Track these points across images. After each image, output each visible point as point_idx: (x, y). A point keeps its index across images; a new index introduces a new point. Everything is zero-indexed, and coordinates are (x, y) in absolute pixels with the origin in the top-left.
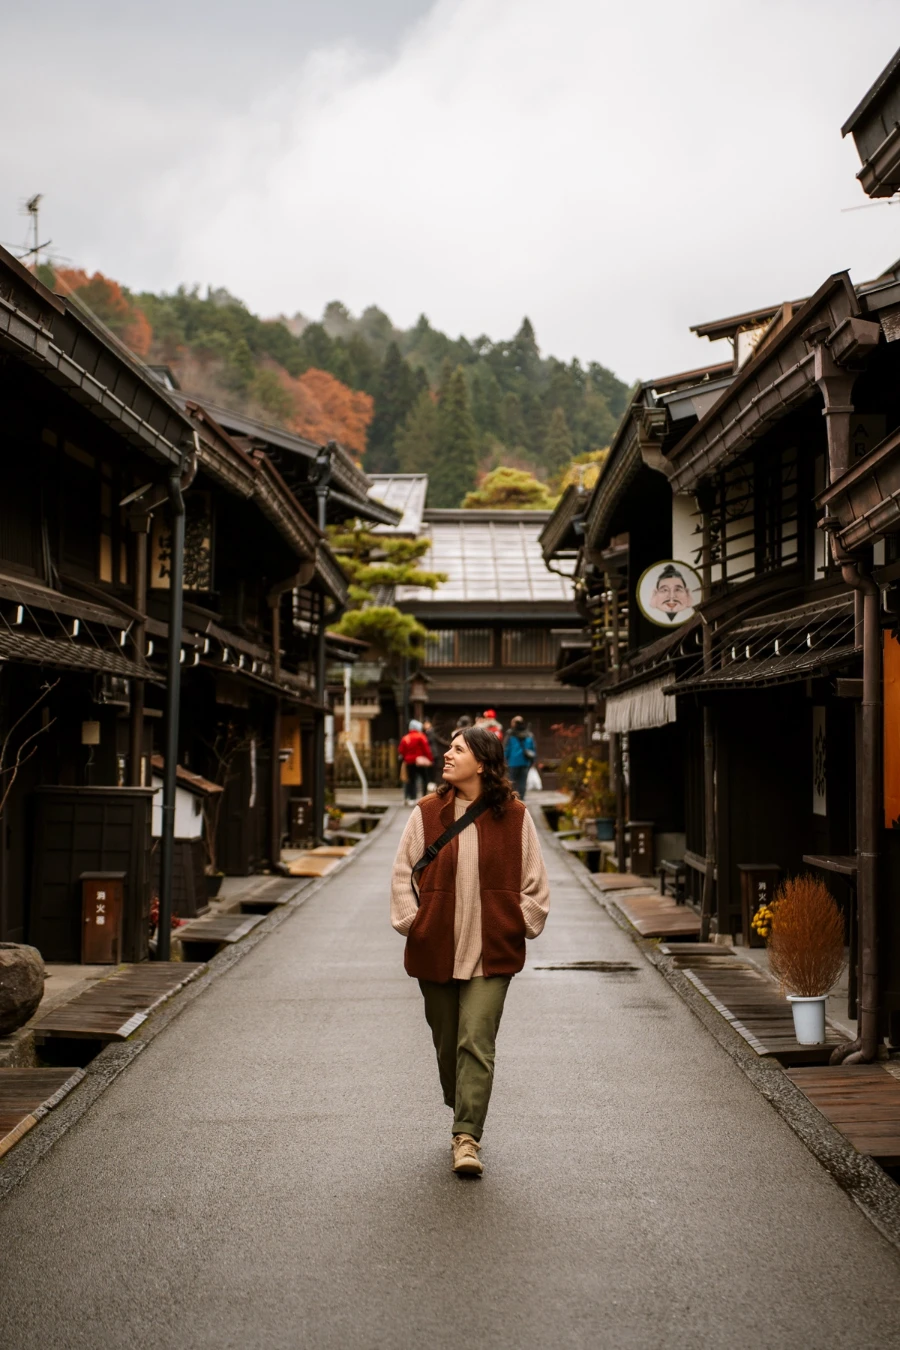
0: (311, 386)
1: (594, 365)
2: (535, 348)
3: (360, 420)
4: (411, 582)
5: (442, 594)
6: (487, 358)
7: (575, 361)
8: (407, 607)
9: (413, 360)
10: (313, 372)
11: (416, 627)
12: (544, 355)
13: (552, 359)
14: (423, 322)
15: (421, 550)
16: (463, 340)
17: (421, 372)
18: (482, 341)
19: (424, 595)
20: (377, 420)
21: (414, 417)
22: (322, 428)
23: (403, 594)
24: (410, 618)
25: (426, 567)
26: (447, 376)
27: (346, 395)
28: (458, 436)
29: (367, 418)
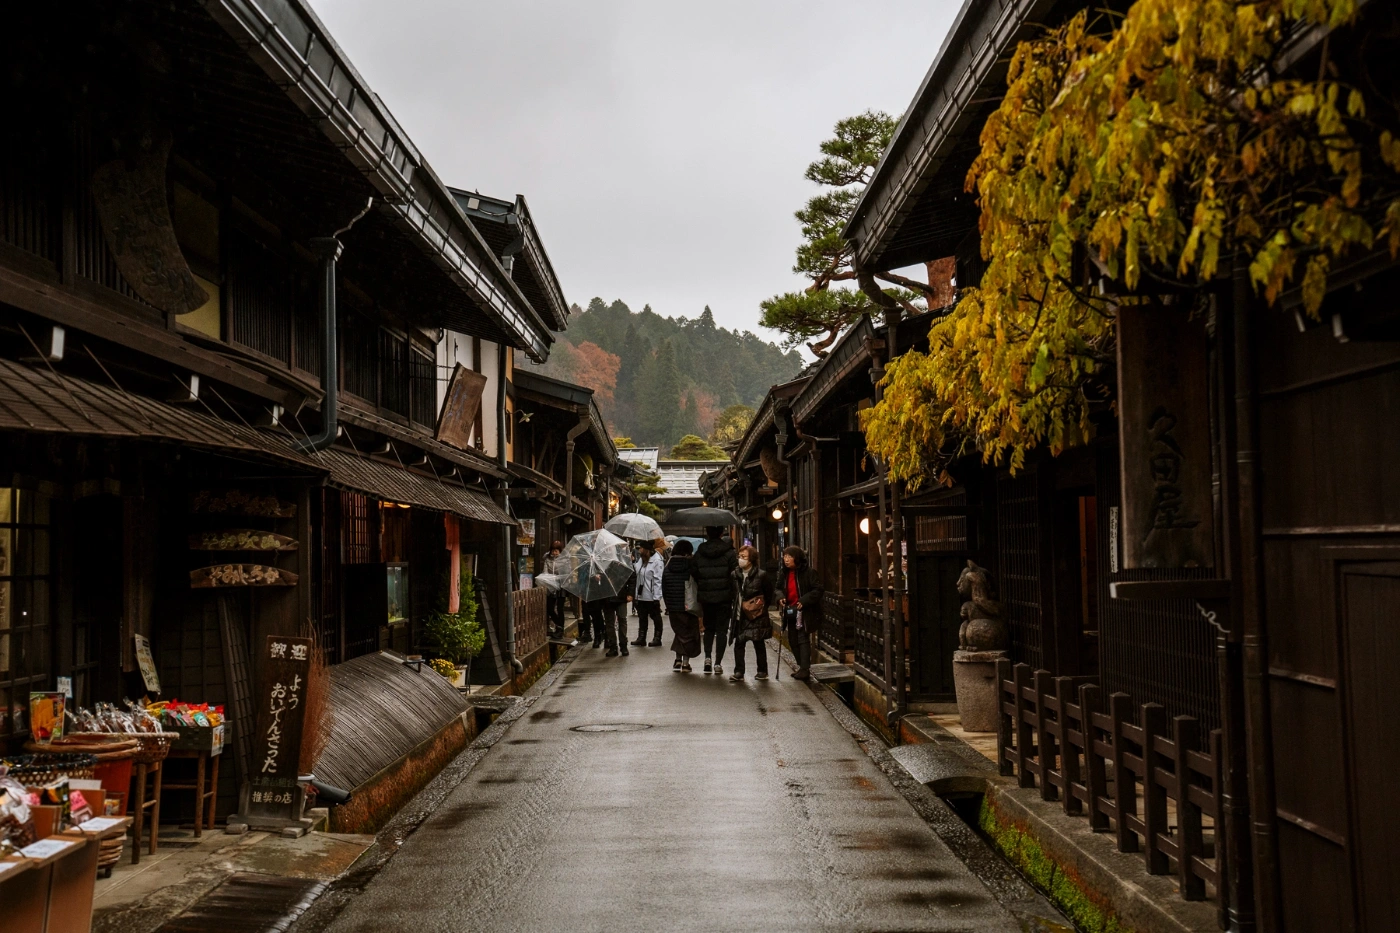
0: (585, 351)
1: (747, 332)
2: (713, 323)
3: (613, 370)
4: (654, 492)
5: (665, 496)
6: (685, 329)
7: (735, 331)
8: (653, 501)
9: (643, 332)
10: (586, 343)
11: (656, 508)
12: (717, 327)
13: (722, 329)
14: (647, 308)
15: (658, 479)
16: (670, 318)
17: (647, 340)
18: (681, 320)
19: (658, 496)
20: (621, 370)
21: (643, 367)
22: (591, 375)
23: (650, 496)
24: (654, 505)
25: (660, 485)
26: (662, 343)
27: (605, 356)
28: (669, 378)
29: (617, 369)
